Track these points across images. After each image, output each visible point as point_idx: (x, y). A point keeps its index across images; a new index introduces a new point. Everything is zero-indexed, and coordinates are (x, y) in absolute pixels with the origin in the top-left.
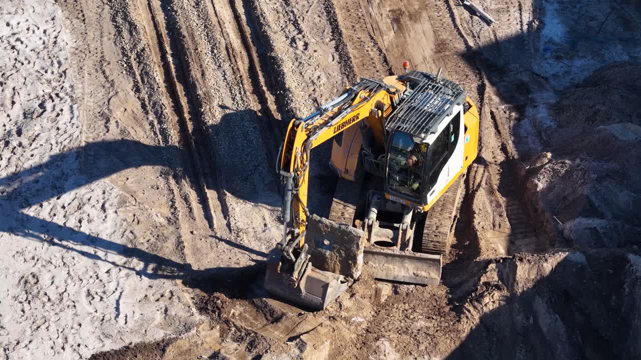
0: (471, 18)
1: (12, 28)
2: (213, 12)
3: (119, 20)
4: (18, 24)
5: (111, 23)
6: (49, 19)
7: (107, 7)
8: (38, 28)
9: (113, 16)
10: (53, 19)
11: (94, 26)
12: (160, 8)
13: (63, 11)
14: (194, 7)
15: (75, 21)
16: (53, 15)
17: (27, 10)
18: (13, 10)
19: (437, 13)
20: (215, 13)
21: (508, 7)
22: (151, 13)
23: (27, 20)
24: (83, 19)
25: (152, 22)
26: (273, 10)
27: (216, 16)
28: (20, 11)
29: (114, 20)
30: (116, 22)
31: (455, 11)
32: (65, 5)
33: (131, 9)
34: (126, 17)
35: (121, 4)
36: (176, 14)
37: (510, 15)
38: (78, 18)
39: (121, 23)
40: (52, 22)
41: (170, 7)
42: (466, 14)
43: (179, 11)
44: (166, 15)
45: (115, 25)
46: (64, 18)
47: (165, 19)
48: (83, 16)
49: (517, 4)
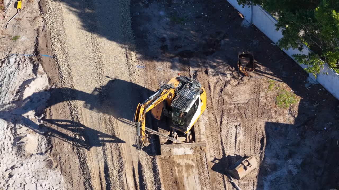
0: (233, 188)
1: (43, 187)
2: (126, 182)
3: (87, 185)
4: (45, 185)
5: (83, 186)
6: (58, 183)
7: (82, 177)
8: (53, 188)
9: (85, 183)
10: (60, 183)
11: (76, 188)
12: (104, 178)
13: (64, 178)
14: (118, 179)
15: (69, 185)
16: (60, 181)
17: (49, 177)
18: (43, 177)
19: (219, 185)
20: (127, 183)
21: (249, 183)
22: (100, 180)
23: (49, 183)
24: (72, 183)
25: (100, 185)
26: (151, 182)
27: (127, 185)
28: (46, 178)
29: (85, 185)
30: (85, 186)
31: (227, 185)
32: (65, 175)
33: (92, 180)
34: (89, 184)
35: (88, 176)
36: (110, 183)
37: (249, 188)
38: (70, 183)
39: (87, 187)
40: (59, 185)
41: (109, 178)
42: (231, 186)
43: (112, 181)
44: (106, 182)
45: (85, 188)
46: (64, 183)
47: (106, 184)
48: (72, 182)
49: (253, 182)
